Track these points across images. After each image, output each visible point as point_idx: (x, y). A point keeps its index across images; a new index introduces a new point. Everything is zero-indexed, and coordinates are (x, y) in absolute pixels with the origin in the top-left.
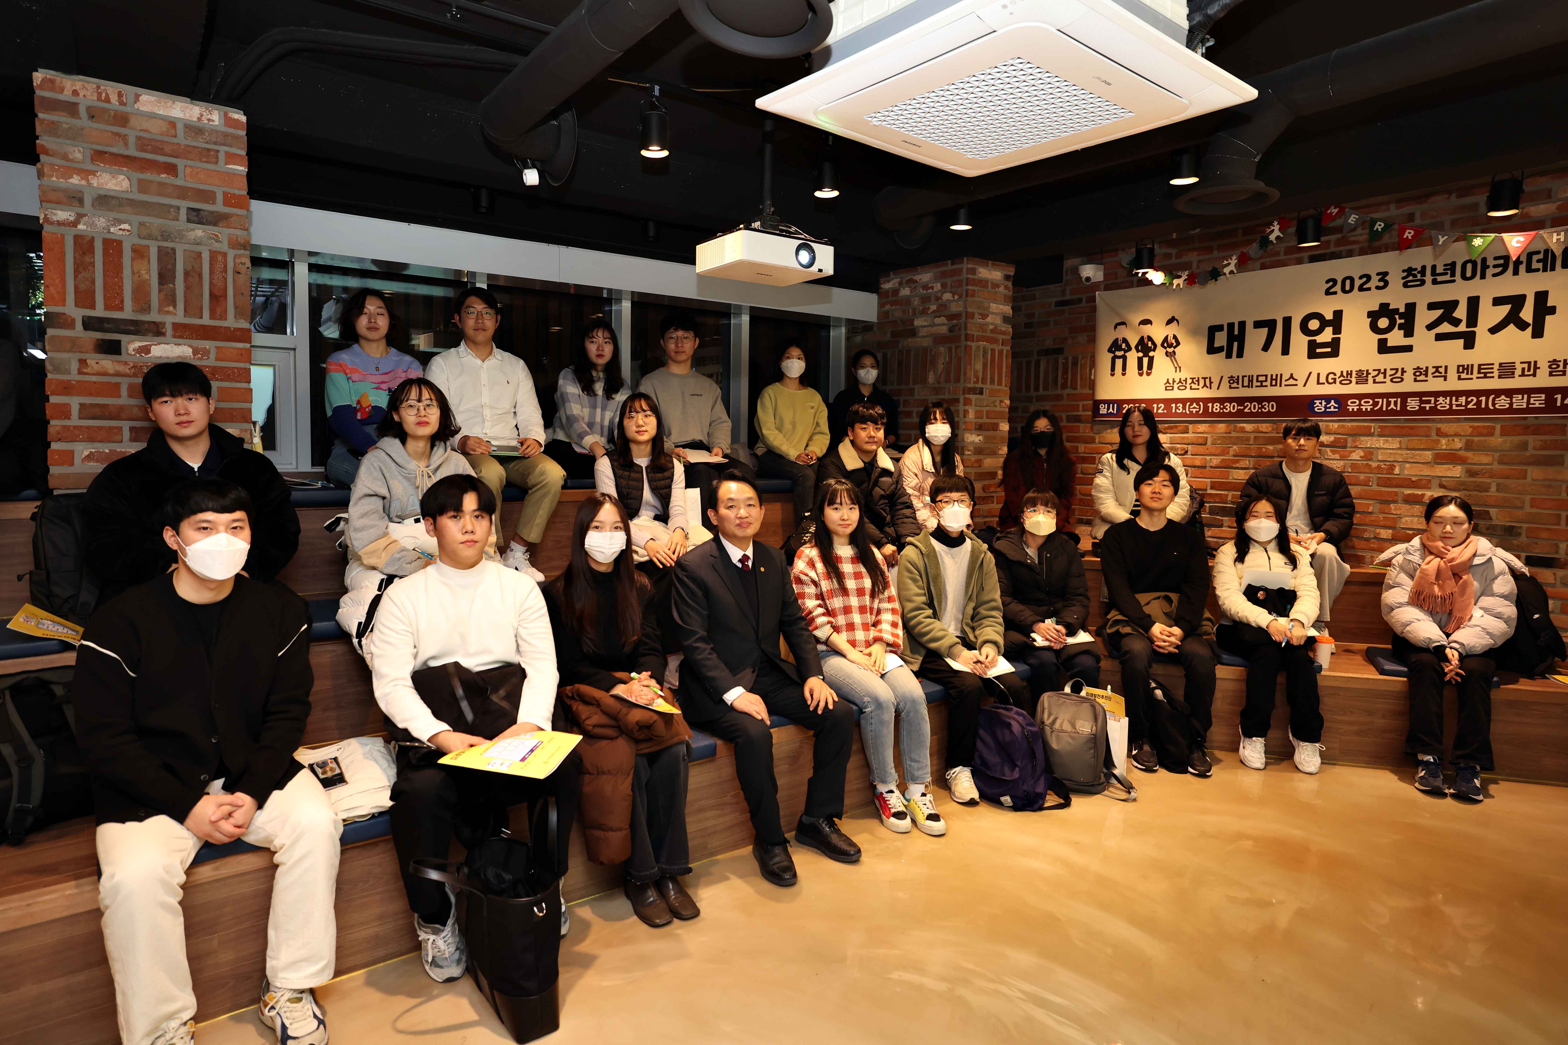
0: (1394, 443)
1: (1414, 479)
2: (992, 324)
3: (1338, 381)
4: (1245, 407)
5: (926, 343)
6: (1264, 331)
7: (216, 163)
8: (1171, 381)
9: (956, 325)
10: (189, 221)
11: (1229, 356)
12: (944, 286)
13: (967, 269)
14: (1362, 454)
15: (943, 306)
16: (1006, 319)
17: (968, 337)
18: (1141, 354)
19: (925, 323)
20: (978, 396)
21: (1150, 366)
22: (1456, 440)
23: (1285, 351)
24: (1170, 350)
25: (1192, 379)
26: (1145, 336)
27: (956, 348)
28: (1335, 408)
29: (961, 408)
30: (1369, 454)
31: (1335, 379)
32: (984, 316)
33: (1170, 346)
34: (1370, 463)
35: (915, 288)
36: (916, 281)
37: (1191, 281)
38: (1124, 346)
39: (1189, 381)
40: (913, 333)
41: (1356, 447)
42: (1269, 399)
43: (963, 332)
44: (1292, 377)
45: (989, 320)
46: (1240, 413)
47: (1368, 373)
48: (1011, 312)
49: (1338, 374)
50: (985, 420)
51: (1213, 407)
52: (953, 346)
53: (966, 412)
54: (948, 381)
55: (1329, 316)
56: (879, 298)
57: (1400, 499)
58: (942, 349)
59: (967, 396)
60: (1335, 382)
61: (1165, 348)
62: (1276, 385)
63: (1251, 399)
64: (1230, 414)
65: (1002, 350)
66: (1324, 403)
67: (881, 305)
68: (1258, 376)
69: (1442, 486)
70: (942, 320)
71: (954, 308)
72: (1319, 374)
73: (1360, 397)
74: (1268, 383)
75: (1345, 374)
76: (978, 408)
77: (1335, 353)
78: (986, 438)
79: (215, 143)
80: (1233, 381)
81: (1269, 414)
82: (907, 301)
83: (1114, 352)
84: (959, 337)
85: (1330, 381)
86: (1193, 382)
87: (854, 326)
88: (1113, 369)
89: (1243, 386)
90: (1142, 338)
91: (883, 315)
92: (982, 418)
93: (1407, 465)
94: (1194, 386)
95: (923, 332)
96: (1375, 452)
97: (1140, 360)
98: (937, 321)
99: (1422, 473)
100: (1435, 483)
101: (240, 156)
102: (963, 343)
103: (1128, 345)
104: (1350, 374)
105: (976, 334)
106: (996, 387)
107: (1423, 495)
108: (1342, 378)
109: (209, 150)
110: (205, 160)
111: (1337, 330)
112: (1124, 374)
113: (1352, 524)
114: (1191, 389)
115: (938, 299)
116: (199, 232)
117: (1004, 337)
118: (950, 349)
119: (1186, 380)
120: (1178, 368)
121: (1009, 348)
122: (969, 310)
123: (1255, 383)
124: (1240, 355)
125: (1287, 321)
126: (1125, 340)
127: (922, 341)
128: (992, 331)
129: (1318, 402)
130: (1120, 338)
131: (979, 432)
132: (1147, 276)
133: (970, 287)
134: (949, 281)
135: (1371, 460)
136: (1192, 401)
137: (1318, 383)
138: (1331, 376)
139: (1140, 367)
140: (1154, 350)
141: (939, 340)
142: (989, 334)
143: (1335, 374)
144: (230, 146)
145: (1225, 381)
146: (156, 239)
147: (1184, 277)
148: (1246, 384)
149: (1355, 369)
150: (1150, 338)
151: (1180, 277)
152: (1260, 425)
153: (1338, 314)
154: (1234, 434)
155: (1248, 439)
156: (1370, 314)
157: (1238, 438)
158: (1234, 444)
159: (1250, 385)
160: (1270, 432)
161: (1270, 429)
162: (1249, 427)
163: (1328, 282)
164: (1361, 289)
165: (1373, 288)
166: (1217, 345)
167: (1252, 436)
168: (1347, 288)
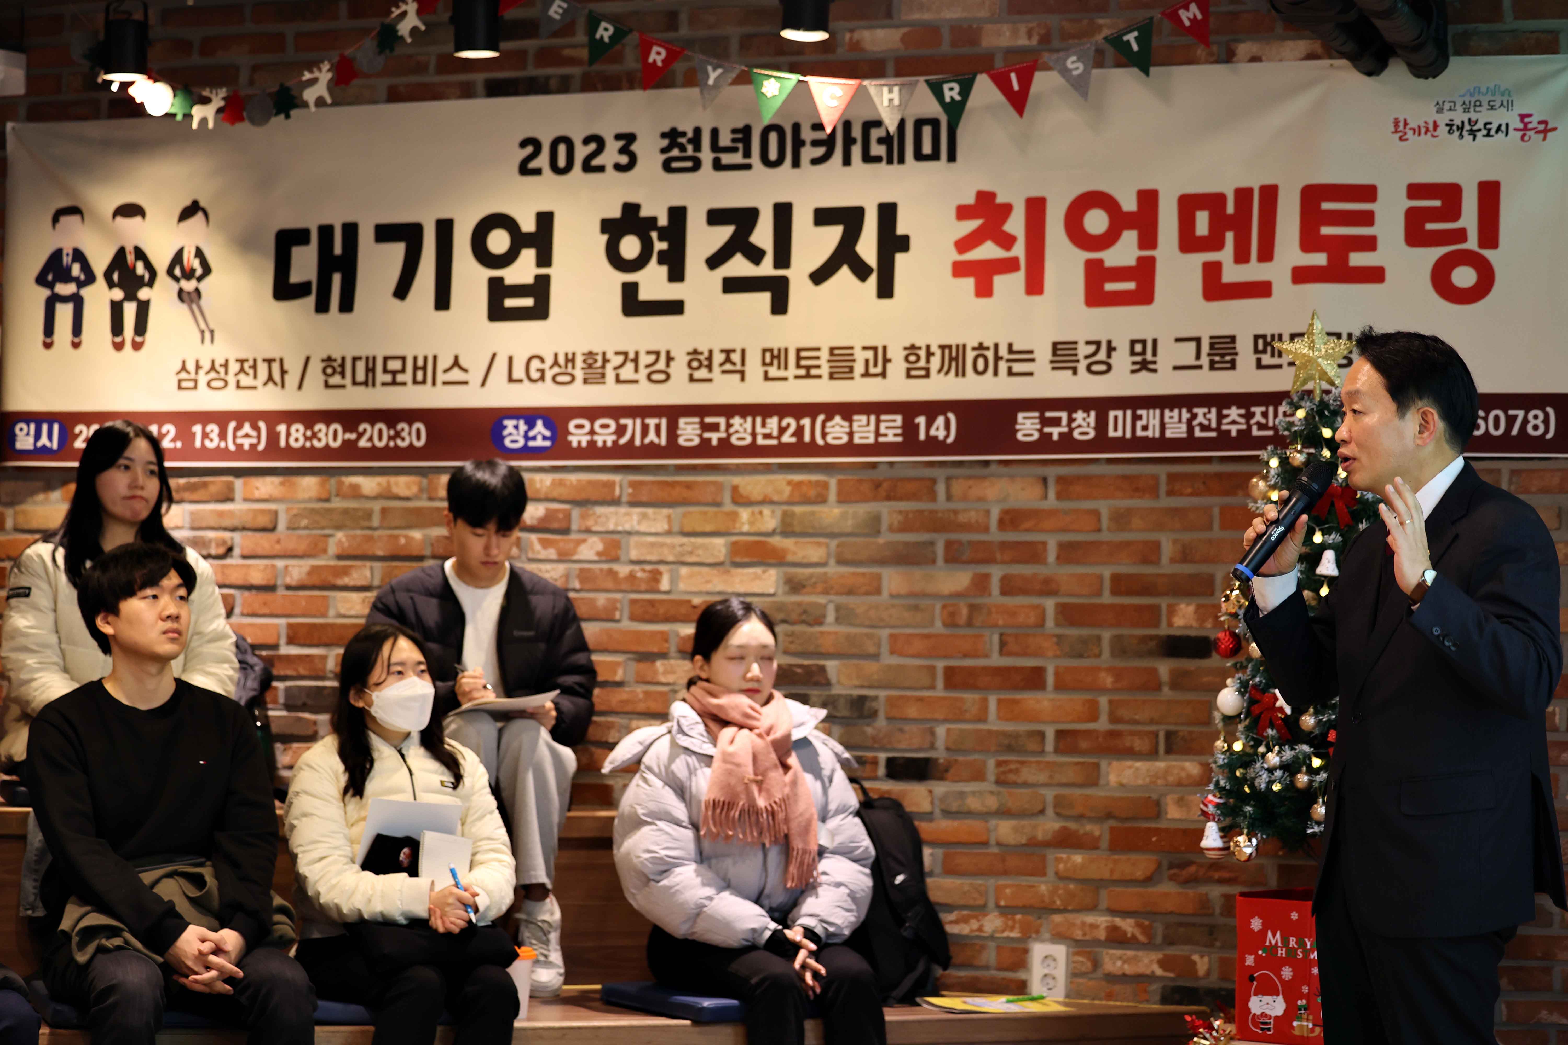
0: (657, 520)
1: (695, 599)
3: (549, 375)
4: (360, 435)
6: (397, 251)
8: (191, 366)
11: (322, 307)
14: (600, 546)
18: (118, 294)
21: (141, 327)
22: (766, 512)
23: (442, 301)
24: (189, 286)
25: (242, 361)
26: (129, 249)
28: (545, 438)
30: (613, 546)
31: (542, 371)
33: (189, 274)
34: (615, 566)
37: (231, 112)
38: (76, 270)
39: (234, 367)
41: (588, 530)
42: (410, 415)
44: (456, 363)
46: (349, 450)
47: (605, 361)
49: (549, 361)
51: (288, 434)
55: (528, 225)
60: (542, 378)
61: (177, 280)
62: (424, 382)
63: (373, 416)
64: (327, 453)
66: (523, 427)
68: (386, 359)
72: (511, 359)
73: (592, 413)
74: (407, 377)
75: (561, 360)
77: (540, 311)
80: (333, 368)
81: (411, 453)
83: (50, 286)
85: (535, 375)
86: (242, 370)
88: (49, 329)
89: (355, 383)
90: (121, 252)
93: (683, 569)
94: (245, 380)
96: (623, 540)
97: (116, 309)
99: (709, 587)
103: (86, 268)
104: (570, 360)
108: (556, 370)
111: (544, 259)
112: (76, 345)
114: (238, 386)
119: (226, 365)
120: (208, 334)
123: (381, 377)
124: (347, 305)
125: (445, 228)
126: (79, 256)
129: (510, 423)
130: (68, 250)
132: (131, 91)
135: (616, 559)
136: (241, 417)
137: (511, 380)
138: (535, 364)
139: (117, 327)
140: (151, 284)
143: (542, 360)
145: (316, 367)
147: (218, 101)
148: (361, 376)
149: (580, 349)
150: (140, 254)
151: (207, 101)
152: (393, 479)
153: (545, 220)
154: (337, 504)
155: (369, 515)
156: (607, 225)
157: (346, 512)
158: (338, 527)
159: (369, 382)
160: (416, 497)
161: (415, 489)
162: (369, 484)
163: (524, 144)
164: (588, 167)
165: (609, 168)
166: (295, 278)
167: (377, 506)
168: (562, 162)
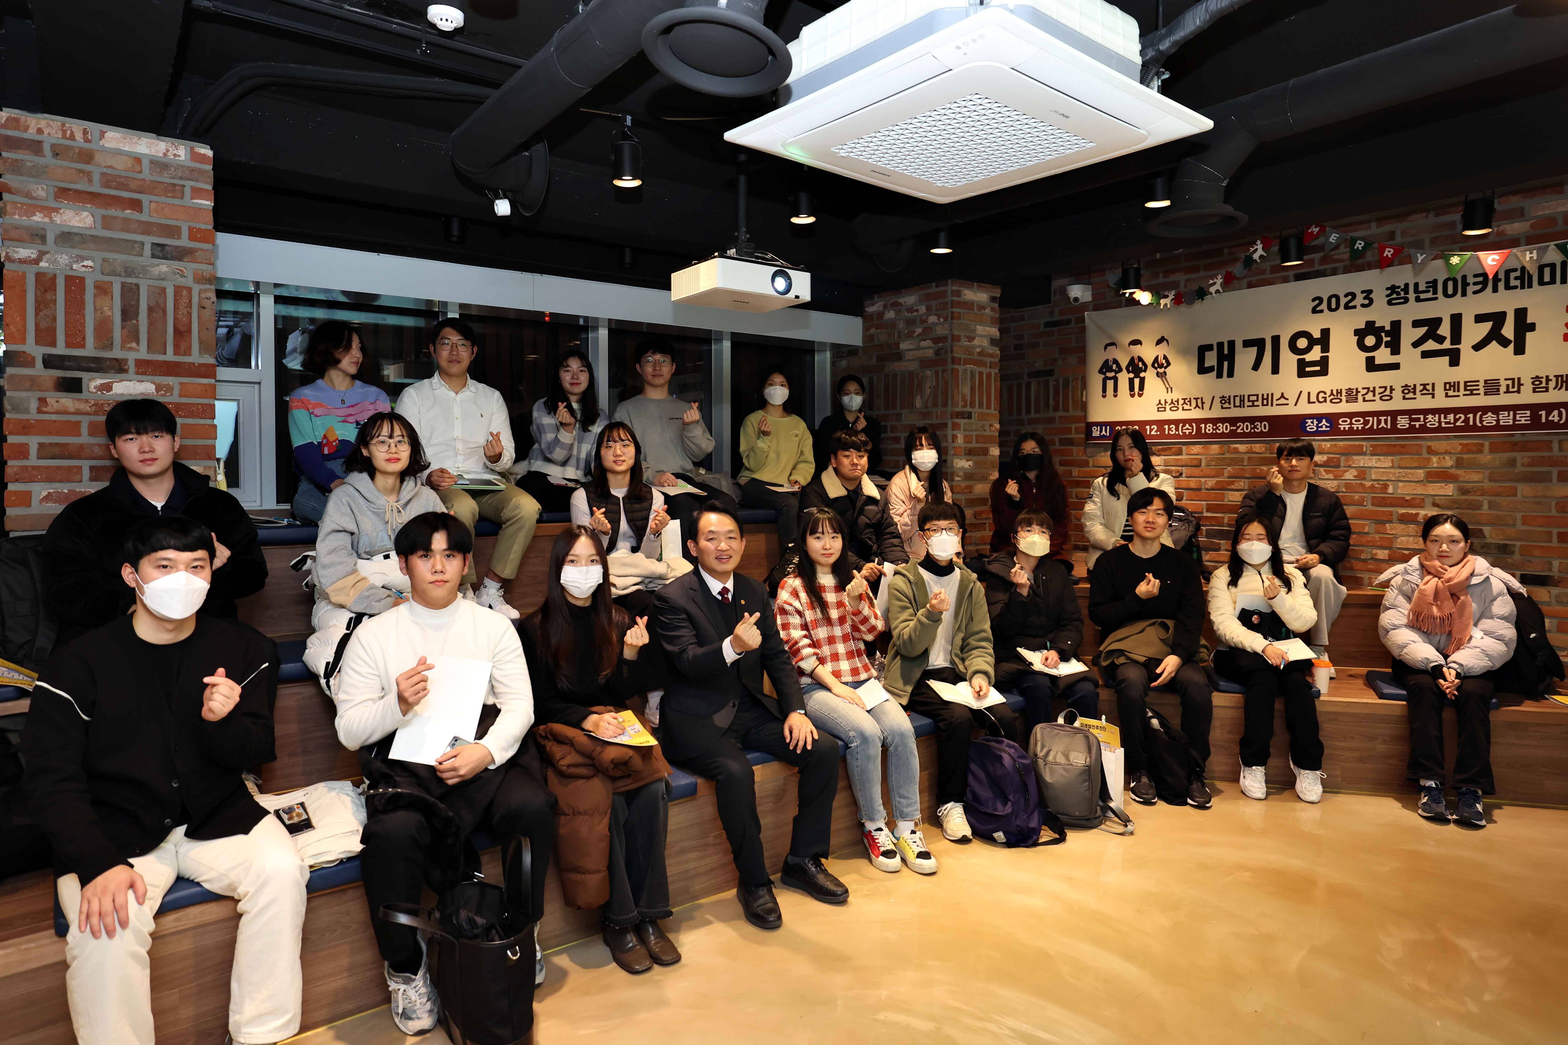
0: (1386, 462)
1: (1407, 498)
2: (979, 346)
3: (1328, 399)
4: (1238, 428)
5: (913, 366)
6: (1254, 351)
7: (182, 198)
9: (942, 348)
10: (153, 256)
11: (1219, 376)
12: (929, 308)
13: (952, 291)
14: (1356, 473)
15: (928, 330)
16: (993, 342)
17: (955, 361)
18: (1132, 375)
19: (911, 347)
20: (966, 421)
21: (1141, 388)
22: (1447, 458)
23: (1275, 370)
24: (1161, 370)
25: (1184, 399)
26: (1136, 357)
27: (944, 371)
28: (1327, 427)
29: (950, 433)
30: (1362, 474)
31: (1325, 398)
32: (971, 339)
33: (1161, 366)
34: (1364, 482)
35: (900, 311)
36: (900, 304)
37: (1177, 301)
38: (1114, 367)
39: (1181, 402)
40: (899, 357)
41: (1349, 466)
42: (1261, 419)
43: (949, 356)
44: (1282, 396)
45: (976, 342)
46: (1233, 434)
47: (1357, 392)
48: (998, 334)
49: (1329, 393)
50: (974, 445)
51: (1206, 428)
52: (940, 369)
53: (954, 437)
54: (935, 405)
55: (1317, 335)
56: (864, 322)
57: (1395, 518)
58: (928, 373)
59: (956, 420)
60: (1325, 401)
61: (1156, 368)
62: (1267, 405)
63: (1244, 419)
64: (1223, 435)
65: (990, 373)
66: (1315, 422)
67: (866, 329)
68: (1249, 396)
69: (1435, 505)
70: (928, 343)
71: (940, 331)
72: (1309, 393)
73: (1351, 415)
74: (1260, 403)
75: (1335, 393)
76: (967, 433)
77: (1324, 372)
78: (975, 463)
79: (181, 178)
80: (1225, 401)
81: (1262, 434)
82: (892, 324)
83: (1104, 374)
84: (946, 360)
85: (1321, 400)
86: (1185, 403)
87: (839, 350)
88: (1104, 390)
89: (1235, 406)
90: (1133, 359)
91: (868, 338)
92: (971, 442)
93: (1400, 484)
94: (1186, 407)
95: (909, 356)
96: (1368, 471)
97: (1131, 381)
98: (924, 344)
99: (1415, 492)
100: (1429, 501)
101: (207, 190)
102: (950, 366)
103: (1119, 366)
104: (1339, 392)
105: (963, 357)
106: (985, 410)
107: (1417, 514)
108: (1332, 397)
109: (174, 185)
110: (170, 195)
111: (1326, 348)
112: (1115, 396)
113: (1349, 545)
114: (1183, 409)
115: (923, 321)
116: (163, 267)
117: (993, 360)
118: (937, 373)
119: (1178, 401)
120: (1169, 389)
121: (997, 371)
122: (956, 333)
123: (1247, 403)
124: (1231, 374)
125: (1276, 340)
126: (1115, 361)
127: (908, 365)
128: (979, 354)
129: (1309, 421)
130: (1111, 359)
131: (968, 457)
132: (1134, 296)
133: (955, 310)
134: (933, 303)
135: (1364, 479)
136: (1185, 422)
137: (1309, 402)
138: (1322, 395)
139: (1132, 388)
140: (1145, 371)
141: (925, 363)
142: (976, 357)
143: (1325, 393)
144: (197, 180)
145: (1217, 400)
146: (120, 275)
147: (1171, 297)
148: (1238, 404)
149: (1344, 387)
150: (1140, 359)
151: (1167, 297)
152: (1253, 445)
153: (1326, 333)
154: (1227, 455)
155: (1242, 460)
156: (1357, 332)
157: (1231, 459)
158: (1228, 465)
159: (1242, 405)
160: (1264, 453)
161: (1263, 449)
162: (1242, 448)
163: (1314, 300)
164: (1347, 307)
165: (1359, 307)
166: (1207, 365)
167: (1246, 457)
168: (1333, 306)
